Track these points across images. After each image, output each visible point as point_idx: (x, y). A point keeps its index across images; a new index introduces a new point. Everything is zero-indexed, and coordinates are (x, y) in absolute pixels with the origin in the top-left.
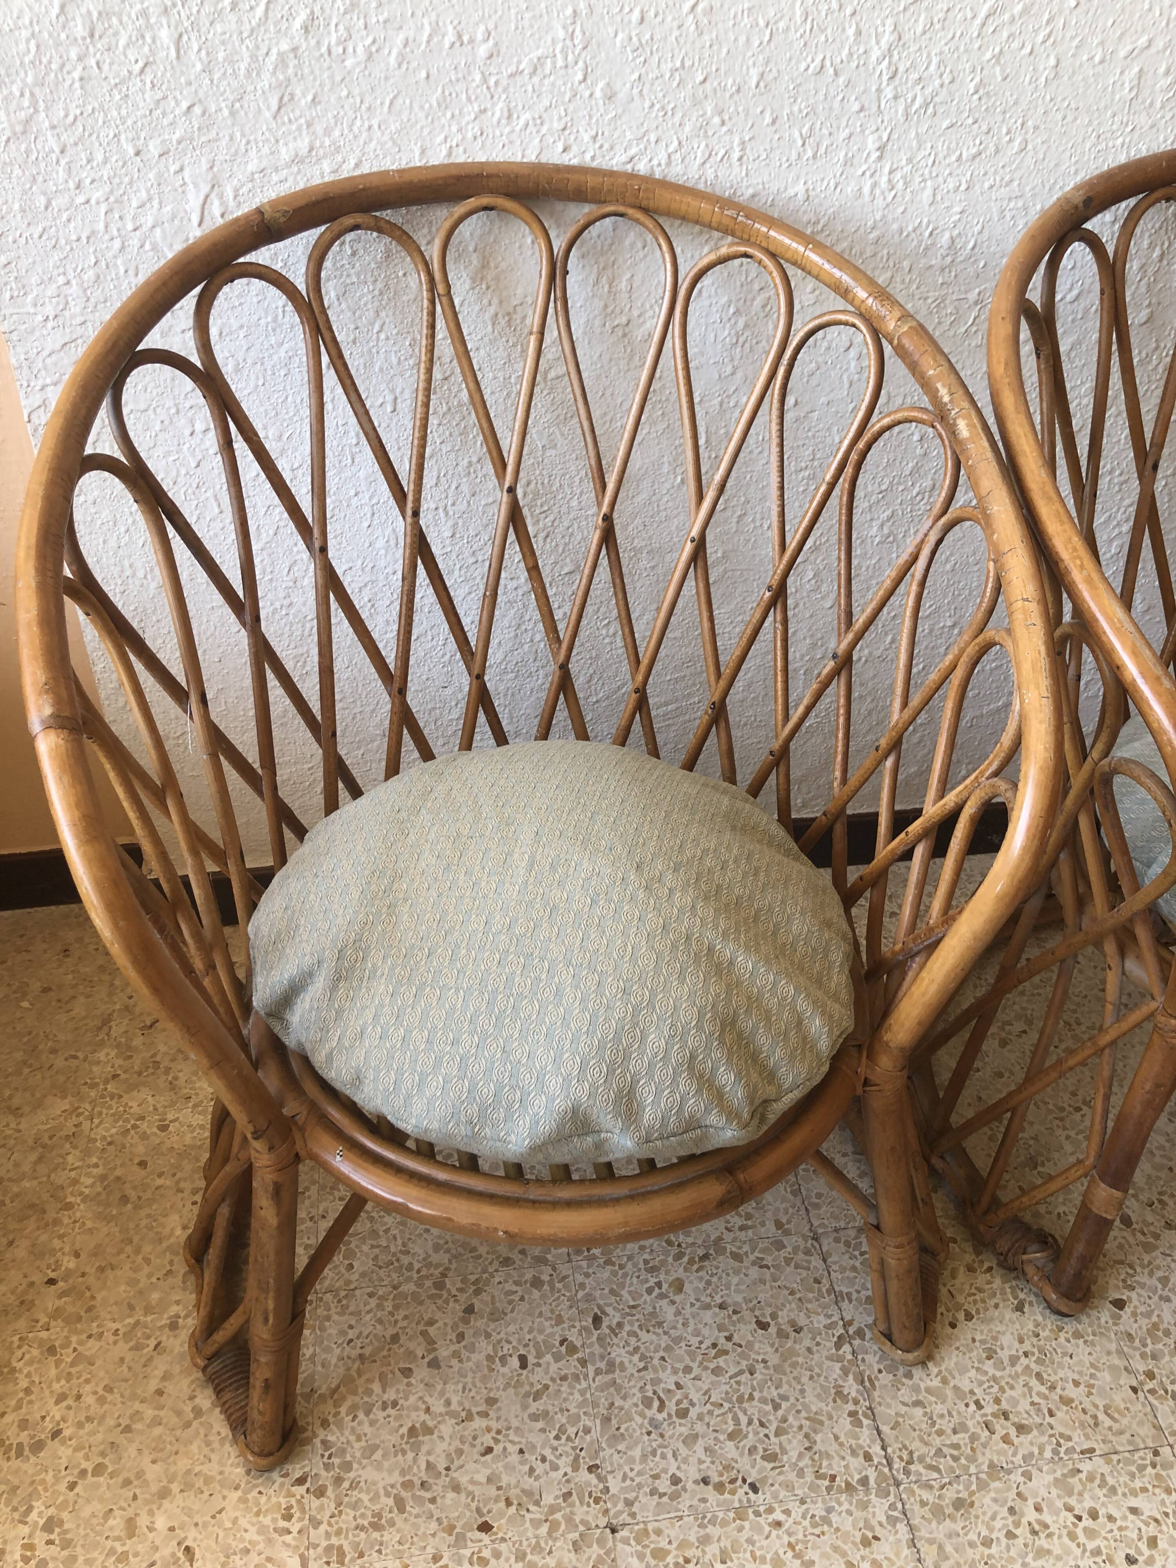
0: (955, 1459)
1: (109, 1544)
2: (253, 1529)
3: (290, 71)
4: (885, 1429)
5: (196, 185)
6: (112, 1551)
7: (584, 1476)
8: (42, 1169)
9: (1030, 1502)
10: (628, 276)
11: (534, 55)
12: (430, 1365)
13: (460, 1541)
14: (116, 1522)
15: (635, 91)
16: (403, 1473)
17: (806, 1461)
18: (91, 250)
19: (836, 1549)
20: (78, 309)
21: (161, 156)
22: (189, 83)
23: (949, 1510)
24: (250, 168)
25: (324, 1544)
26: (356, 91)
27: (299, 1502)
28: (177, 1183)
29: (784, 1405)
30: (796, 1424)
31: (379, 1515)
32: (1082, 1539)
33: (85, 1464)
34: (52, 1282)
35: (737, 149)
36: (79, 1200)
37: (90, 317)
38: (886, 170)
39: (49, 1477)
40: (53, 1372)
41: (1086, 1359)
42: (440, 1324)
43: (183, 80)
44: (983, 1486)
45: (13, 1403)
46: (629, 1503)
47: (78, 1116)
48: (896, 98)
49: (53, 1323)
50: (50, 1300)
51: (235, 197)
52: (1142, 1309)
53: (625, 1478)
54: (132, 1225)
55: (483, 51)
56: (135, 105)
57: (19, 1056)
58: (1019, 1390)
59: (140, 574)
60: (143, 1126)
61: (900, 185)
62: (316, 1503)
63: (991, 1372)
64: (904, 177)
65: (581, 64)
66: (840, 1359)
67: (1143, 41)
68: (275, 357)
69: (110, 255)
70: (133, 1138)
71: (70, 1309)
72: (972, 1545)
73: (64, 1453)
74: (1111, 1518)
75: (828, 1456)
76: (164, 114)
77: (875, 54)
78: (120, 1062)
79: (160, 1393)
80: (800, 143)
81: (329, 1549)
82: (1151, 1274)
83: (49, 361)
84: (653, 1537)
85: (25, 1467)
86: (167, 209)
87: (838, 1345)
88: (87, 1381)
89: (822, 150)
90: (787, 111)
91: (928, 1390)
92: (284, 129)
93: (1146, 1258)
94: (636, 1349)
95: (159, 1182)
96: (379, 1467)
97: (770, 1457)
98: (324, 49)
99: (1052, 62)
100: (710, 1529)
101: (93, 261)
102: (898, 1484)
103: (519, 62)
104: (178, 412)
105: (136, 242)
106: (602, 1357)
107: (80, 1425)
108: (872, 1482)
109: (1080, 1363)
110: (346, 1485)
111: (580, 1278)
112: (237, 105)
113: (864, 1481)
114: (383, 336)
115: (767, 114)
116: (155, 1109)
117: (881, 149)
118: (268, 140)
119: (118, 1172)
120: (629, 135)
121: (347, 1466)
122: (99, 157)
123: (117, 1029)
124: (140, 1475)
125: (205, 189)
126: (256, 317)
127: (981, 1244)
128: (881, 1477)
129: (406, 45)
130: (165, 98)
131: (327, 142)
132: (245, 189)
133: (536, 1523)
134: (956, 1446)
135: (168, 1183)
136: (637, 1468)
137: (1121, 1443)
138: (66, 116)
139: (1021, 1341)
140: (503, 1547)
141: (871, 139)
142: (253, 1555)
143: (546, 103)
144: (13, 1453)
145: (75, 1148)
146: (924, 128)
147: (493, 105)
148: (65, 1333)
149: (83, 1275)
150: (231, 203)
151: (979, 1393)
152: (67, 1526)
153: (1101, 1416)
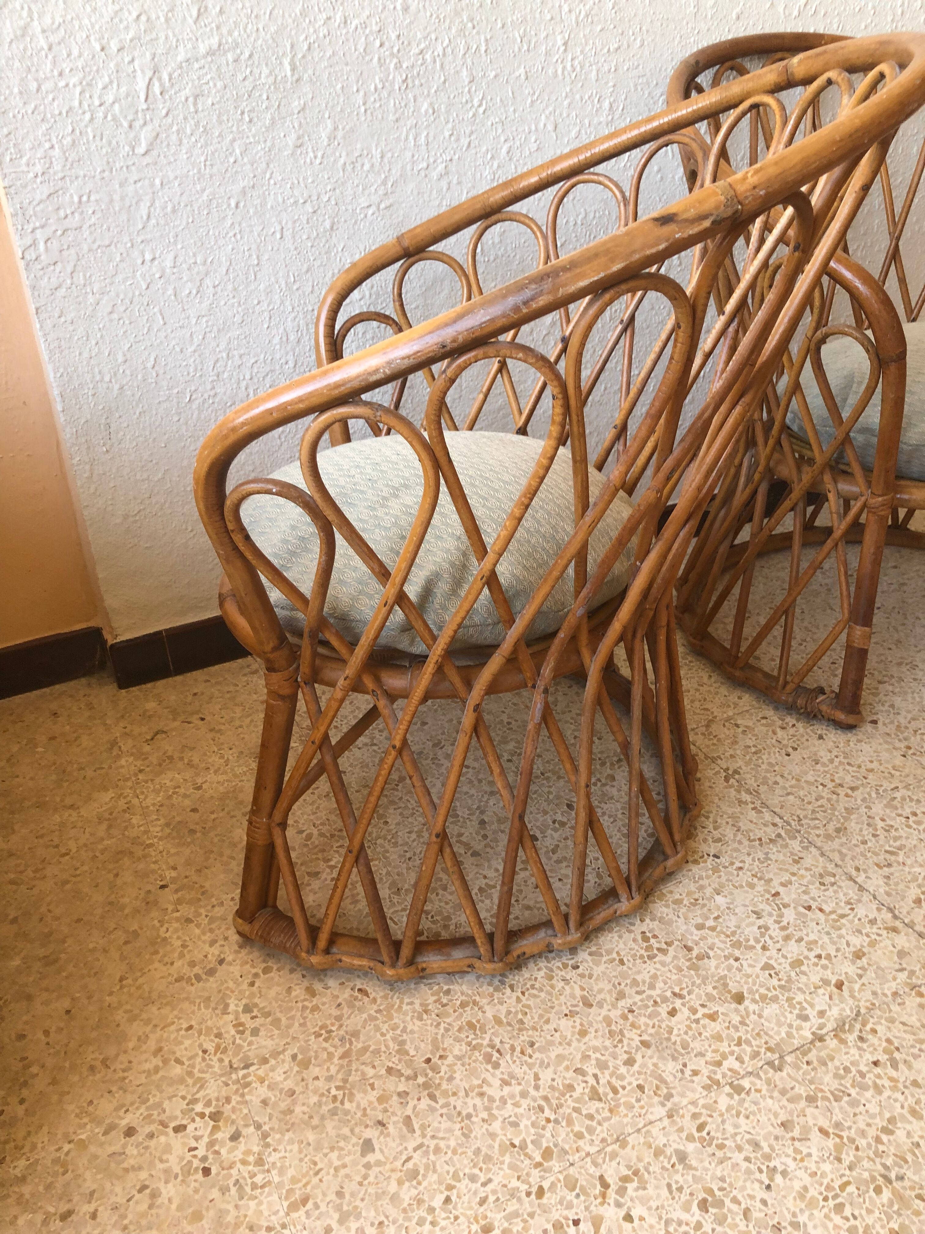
0: (824, 812)
1: (300, 1005)
4: (776, 810)
5: (143, 71)
6: (304, 1008)
8: (114, 832)
9: (877, 818)
10: (425, 133)
12: (472, 855)
15: (421, 6)
17: (740, 836)
18: (70, 121)
19: (781, 869)
20: (59, 168)
21: (119, 51)
23: (834, 834)
24: (180, 58)
28: (228, 813)
30: (724, 822)
34: (163, 887)
35: (483, 44)
36: (156, 840)
37: (68, 173)
38: (569, 58)
39: (231, 984)
40: (197, 931)
41: (870, 750)
42: (467, 834)
44: (846, 819)
45: (176, 955)
47: (125, 797)
48: (570, 11)
49: (179, 907)
50: (168, 896)
51: (170, 79)
52: (887, 721)
54: (207, 843)
56: (101, 15)
57: (54, 777)
58: (841, 774)
59: (107, 379)
60: (182, 791)
61: (578, 69)
63: (822, 769)
64: (579, 63)
66: (731, 786)
68: (200, 200)
69: (83, 124)
70: (175, 800)
71: (188, 897)
72: (856, 846)
75: (751, 830)
76: (121, 21)
78: (139, 763)
80: (519, 40)
82: (883, 705)
83: (38, 209)
85: (208, 985)
86: (123, 90)
89: (532, 45)
90: (510, 20)
91: (791, 787)
92: (201, 31)
93: (877, 699)
95: (213, 816)
97: (718, 840)
100: (701, 882)
101: (70, 129)
104: (132, 246)
105: (101, 115)
108: (783, 834)
109: (868, 752)
111: (547, 790)
112: (170, 15)
113: (779, 836)
114: (272, 182)
115: (499, 21)
116: (185, 780)
117: (565, 44)
118: (191, 39)
119: (178, 819)
120: (419, 35)
122: (75, 52)
123: (126, 745)
125: (149, 74)
126: (185, 171)
128: (787, 832)
130: (121, 9)
131: (230, 40)
132: (176, 74)
134: (822, 806)
135: (221, 815)
137: (911, 780)
138: (53, 23)
139: (830, 752)
141: (559, 38)
143: (367, 13)
144: (194, 981)
145: (134, 814)
146: (587, 31)
147: (335, 14)
148: (193, 909)
149: (186, 877)
150: (167, 84)
151: (820, 780)
152: (261, 1006)
153: (893, 772)
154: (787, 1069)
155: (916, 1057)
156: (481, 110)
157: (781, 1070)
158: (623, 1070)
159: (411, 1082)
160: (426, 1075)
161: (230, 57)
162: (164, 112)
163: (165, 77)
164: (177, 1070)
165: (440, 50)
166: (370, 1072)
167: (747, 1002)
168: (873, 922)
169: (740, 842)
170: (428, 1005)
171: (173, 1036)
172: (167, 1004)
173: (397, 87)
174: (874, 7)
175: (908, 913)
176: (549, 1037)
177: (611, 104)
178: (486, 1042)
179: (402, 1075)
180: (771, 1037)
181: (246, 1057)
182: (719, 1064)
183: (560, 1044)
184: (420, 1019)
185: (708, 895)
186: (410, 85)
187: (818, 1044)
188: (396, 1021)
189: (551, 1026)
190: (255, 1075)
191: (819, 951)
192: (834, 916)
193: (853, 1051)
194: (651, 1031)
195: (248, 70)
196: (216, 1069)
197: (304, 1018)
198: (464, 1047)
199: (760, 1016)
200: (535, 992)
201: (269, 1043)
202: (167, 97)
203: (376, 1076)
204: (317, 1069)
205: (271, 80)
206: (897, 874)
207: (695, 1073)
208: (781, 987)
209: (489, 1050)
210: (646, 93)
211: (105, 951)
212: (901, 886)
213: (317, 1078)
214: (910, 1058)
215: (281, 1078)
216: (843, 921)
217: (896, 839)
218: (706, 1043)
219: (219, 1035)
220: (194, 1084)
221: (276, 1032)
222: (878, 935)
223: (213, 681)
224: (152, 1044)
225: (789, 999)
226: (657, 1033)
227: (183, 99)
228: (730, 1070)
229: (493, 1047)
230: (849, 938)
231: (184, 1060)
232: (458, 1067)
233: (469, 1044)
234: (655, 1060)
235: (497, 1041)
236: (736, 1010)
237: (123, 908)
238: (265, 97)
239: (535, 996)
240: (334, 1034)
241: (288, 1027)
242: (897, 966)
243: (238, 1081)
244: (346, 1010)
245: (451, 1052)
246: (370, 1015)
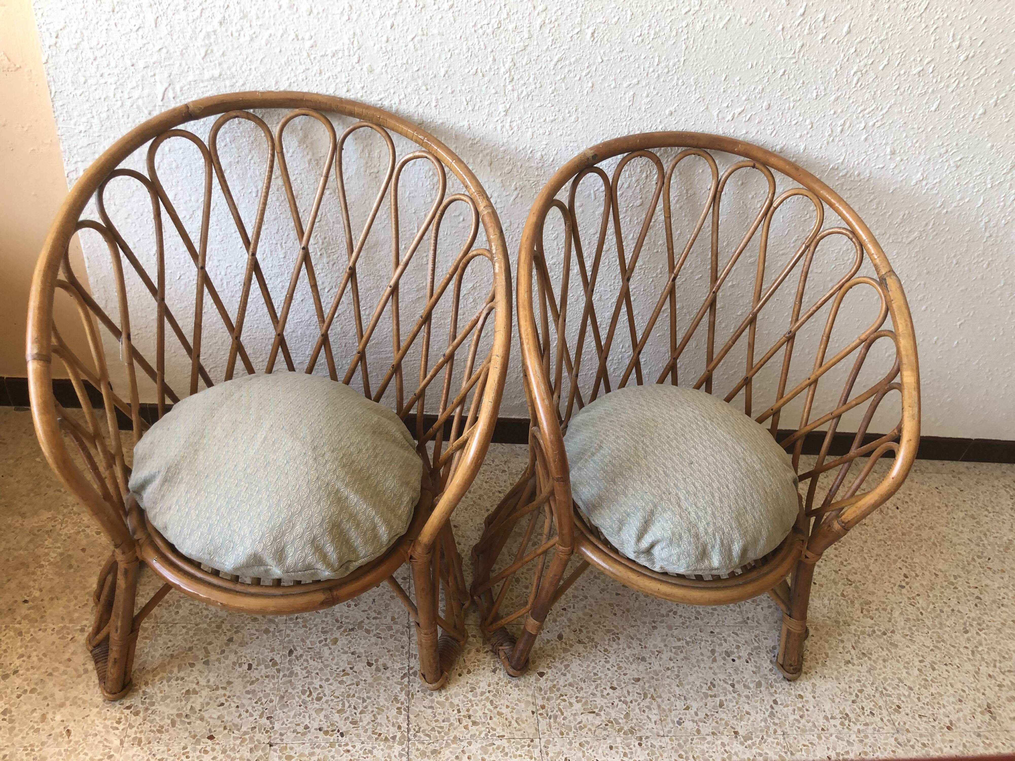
0: (439, 733)
1: (32, 724)
2: (101, 726)
3: (212, 40)
4: (411, 716)
5: (161, 83)
6: (33, 727)
7: (264, 721)
8: (31, 546)
9: (466, 755)
11: (334, 49)
13: (198, 742)
14: (37, 715)
15: (384, 70)
16: (178, 709)
17: (370, 726)
18: (106, 104)
20: (97, 130)
21: (144, 68)
22: (161, 38)
23: (428, 754)
24: (189, 78)
25: (133, 736)
26: (244, 53)
27: (126, 717)
29: (368, 701)
30: (371, 710)
31: (162, 727)
33: (26, 687)
34: (26, 601)
35: (434, 102)
36: (47, 564)
37: (103, 134)
38: (509, 121)
39: (9, 691)
40: (19, 644)
41: (516, 697)
42: (215, 645)
43: (157, 37)
44: (448, 745)
46: (281, 735)
47: (55, 521)
48: (513, 90)
49: (23, 621)
50: (24, 610)
51: (181, 90)
52: (551, 678)
53: (283, 724)
54: (71, 579)
55: (308, 44)
56: (133, 45)
57: (30, 486)
58: (480, 706)
60: (88, 531)
61: (516, 128)
62: (133, 718)
63: (470, 697)
64: (518, 125)
65: (357, 55)
66: (401, 684)
69: (115, 108)
70: (81, 536)
71: (33, 616)
73: (18, 681)
75: (381, 725)
76: (147, 50)
77: (502, 70)
79: (69, 660)
80: (465, 103)
81: (135, 739)
82: (562, 663)
83: (80, 151)
84: (288, 750)
86: (146, 91)
87: (402, 678)
88: (35, 650)
89: (477, 108)
90: (459, 88)
91: (438, 702)
92: (207, 64)
93: (563, 655)
94: (306, 668)
95: (90, 560)
96: (167, 706)
97: (354, 723)
98: (229, 33)
99: (590, 85)
100: (316, 750)
101: (106, 109)
102: (409, 740)
103: (326, 51)
105: (129, 104)
106: (288, 669)
107: (28, 670)
108: (397, 738)
109: (513, 698)
110: (150, 712)
111: (288, 632)
112: (184, 51)
113: (394, 738)
114: (252, 162)
115: (450, 88)
117: (506, 111)
118: (199, 68)
119: (70, 552)
120: (380, 89)
121: (153, 704)
122: (113, 64)
124: (52, 695)
125: (166, 85)
127: (486, 640)
128: (403, 736)
129: (270, 36)
130: (148, 43)
131: (228, 73)
132: (186, 88)
133: (235, 738)
134: (442, 727)
135: (95, 561)
136: (290, 720)
137: (517, 735)
138: (98, 44)
139: (489, 686)
140: (217, 747)
141: (501, 106)
142: (98, 737)
143: (339, 70)
145: (50, 537)
146: (526, 106)
147: (312, 67)
148: (28, 626)
149: (42, 600)
150: (179, 93)
151: (461, 707)
153: (513, 722)
163: (178, 88)
169: (366, 731)
197: (27, 734)
202: (177, 100)
221: (8, 735)
240: (33, 753)
241: (16, 735)
244: (51, 741)
246: (60, 751)
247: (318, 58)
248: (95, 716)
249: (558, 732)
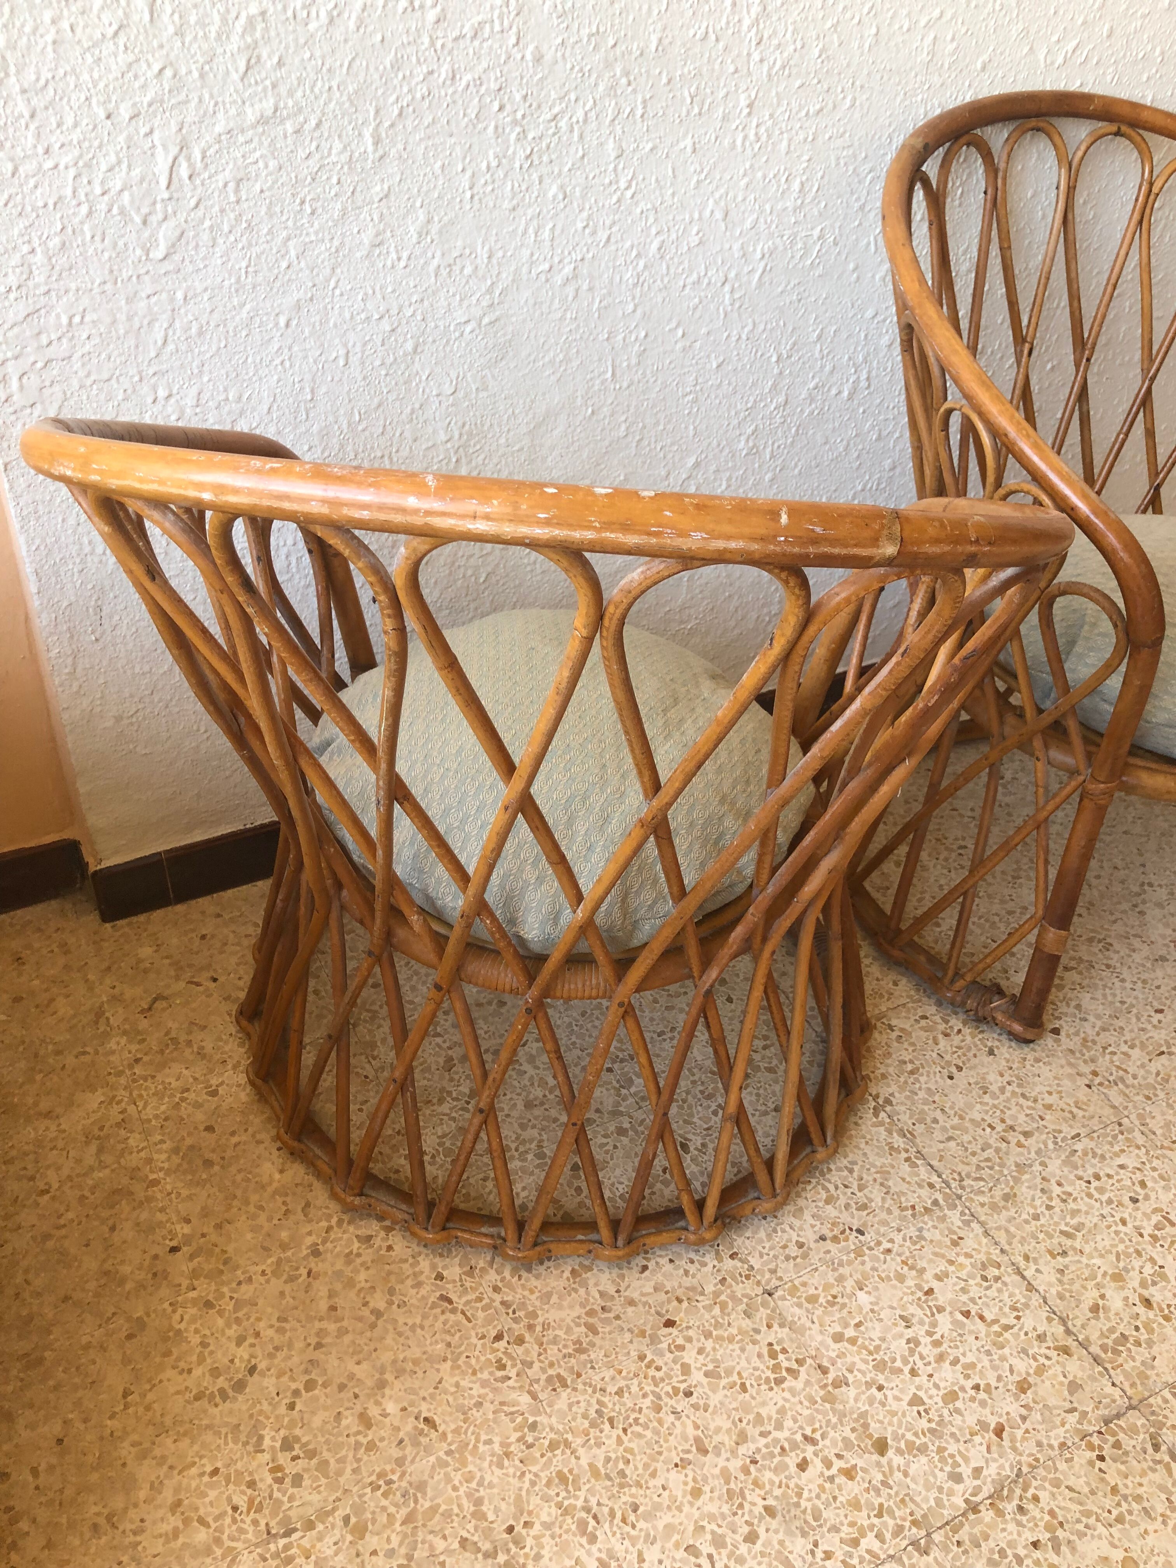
0: (991, 1168)
1: (352, 1440)
2: (476, 1386)
3: (258, 35)
4: (934, 1163)
5: (164, 146)
6: (358, 1445)
7: (729, 1263)
8: (108, 1158)
9: (1053, 1181)
10: (551, 225)
11: (476, 20)
13: (654, 1340)
14: (349, 1421)
15: (559, 54)
16: (582, 1305)
17: (889, 1202)
18: (59, 215)
19: (936, 1254)
20: (42, 279)
21: (131, 118)
22: (161, 46)
23: (1002, 1203)
24: (219, 128)
25: (544, 1377)
26: (318, 53)
27: (505, 1353)
28: (253, 1136)
29: (856, 1168)
30: (870, 1178)
31: (578, 1342)
32: (1097, 1195)
33: (294, 1386)
34: (174, 1250)
35: (640, 107)
36: (161, 1175)
37: (55, 286)
38: (754, 124)
39: (266, 1407)
40: (220, 1322)
41: (1050, 1075)
43: (155, 44)
44: (1017, 1180)
45: (194, 1358)
46: (773, 1272)
47: (118, 1103)
48: (762, 61)
49: (196, 1283)
50: (181, 1265)
51: (203, 158)
52: (1072, 1030)
53: (761, 1256)
54: (228, 1183)
55: (431, 15)
56: (108, 70)
57: (22, 1064)
58: (1015, 1109)
60: (191, 1096)
61: (764, 138)
62: (520, 1350)
63: (991, 1102)
64: (767, 130)
65: (514, 29)
66: (882, 1124)
67: (936, 13)
68: (237, 318)
69: (77, 220)
70: (185, 1110)
71: (207, 1267)
72: (1026, 1222)
73: (270, 1382)
74: (1109, 1176)
75: (904, 1194)
76: (136, 77)
77: (747, 22)
78: (134, 1047)
79: (333, 1308)
80: (689, 100)
81: (549, 1379)
82: (1068, 1005)
83: (10, 334)
84: (802, 1289)
85: (236, 1406)
86: (136, 172)
87: (876, 1115)
88: (259, 1319)
89: (706, 107)
90: (678, 73)
91: (953, 1128)
92: (250, 91)
93: (1061, 995)
95: (234, 1140)
96: (560, 1307)
97: (863, 1207)
98: (290, 13)
99: (874, 30)
100: (841, 1270)
101: (59, 227)
102: (959, 1197)
103: (463, 26)
104: (141, 380)
105: (102, 207)
107: (271, 1356)
108: (941, 1202)
109: (1047, 1079)
110: (539, 1328)
112: (207, 68)
113: (935, 1203)
114: (337, 292)
115: (664, 75)
116: (195, 1079)
117: (750, 106)
118: (235, 102)
119: (189, 1141)
120: (553, 95)
121: (533, 1315)
122: (69, 121)
123: (116, 1016)
124: (352, 1376)
125: (174, 151)
126: (219, 279)
128: (946, 1197)
129: (363, 10)
130: (138, 60)
131: (290, 103)
132: (212, 151)
133: (709, 1308)
134: (988, 1160)
135: (244, 1138)
136: (767, 1245)
137: (1095, 1124)
138: (38, 80)
139: (1002, 1075)
140: (691, 1333)
141: (743, 97)
142: (487, 1405)
143: (484, 65)
144: (218, 1399)
145: (132, 1131)
146: (781, 89)
147: (439, 67)
148: (213, 1287)
149: (203, 1235)
150: (199, 165)
151: (989, 1120)
152: (304, 1440)
153: (1075, 1110)
154: (935, 1552)
155: (1081, 1535)
156: (629, 194)
157: (926, 1553)
158: (743, 1548)
159: (490, 1561)
160: (508, 1551)
161: (289, 127)
162: (193, 202)
163: (197, 155)
164: (202, 1536)
165: (580, 114)
166: (440, 1545)
167: (890, 1453)
168: (1041, 1338)
169: (889, 1212)
170: (509, 1445)
171: (194, 1484)
172: (185, 1434)
173: (517, 165)
174: (1162, 53)
175: (1083, 1326)
176: (656, 1499)
177: (802, 184)
178: (580, 1503)
179: (479, 1550)
180: (918, 1505)
181: (286, 1521)
182: (855, 1543)
183: (669, 1507)
184: (501, 1466)
185: (848, 1290)
186: (536, 162)
187: (972, 1517)
188: (471, 1468)
189: (658, 1482)
190: (299, 1546)
191: (977, 1380)
192: (996, 1328)
193: (1011, 1527)
194: (777, 1492)
195: (314, 144)
196: (250, 1536)
197: (358, 1460)
198: (554, 1510)
199: (906, 1474)
200: (638, 1429)
201: (315, 1498)
202: (198, 182)
203: (448, 1551)
204: (375, 1539)
205: (344, 157)
206: (1073, 1268)
207: (828, 1555)
208: (932, 1431)
209: (584, 1515)
210: (851, 168)
211: (103, 1348)
212: (1076, 1286)
213: (374, 1553)
214: (1074, 1538)
215: (330, 1552)
216: (1007, 1335)
217: (1075, 1213)
218: (842, 1512)
219: (252, 1484)
220: (224, 1557)
221: (323, 1481)
222: (1048, 1358)
223: (227, 917)
224: (168, 1496)
225: (941, 1450)
226: (784, 1495)
227: (221, 184)
228: (868, 1551)
229: (588, 1510)
230: (1015, 1361)
231: (210, 1520)
232: (546, 1540)
233: (559, 1506)
234: (781, 1536)
235: (593, 1502)
236: (878, 1464)
237: (122, 1282)
238: (334, 180)
239: (640, 1436)
240: (395, 1486)
241: (339, 1473)
242: (1067, 1405)
243: (276, 1555)
244: (409, 1450)
245: (538, 1516)
246: (438, 1459)
247: (449, 45)
248: (452, 1375)
249: (1141, 1098)
